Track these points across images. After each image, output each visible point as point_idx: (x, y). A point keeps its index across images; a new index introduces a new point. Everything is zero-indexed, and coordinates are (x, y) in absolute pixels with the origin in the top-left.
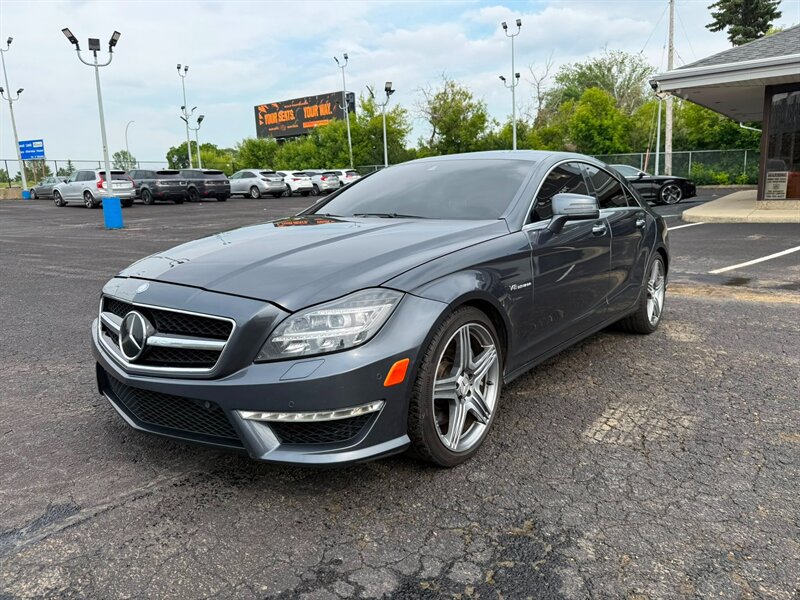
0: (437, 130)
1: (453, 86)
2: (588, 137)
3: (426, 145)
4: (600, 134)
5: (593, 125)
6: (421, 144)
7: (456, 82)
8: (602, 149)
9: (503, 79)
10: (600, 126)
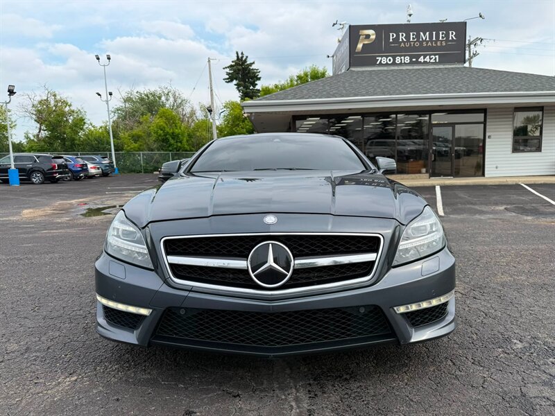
0: (43, 127)
1: (55, 95)
2: (165, 140)
3: (32, 138)
4: (173, 138)
5: (168, 132)
6: (27, 138)
7: (57, 93)
8: (176, 148)
9: (99, 95)
10: (173, 133)
